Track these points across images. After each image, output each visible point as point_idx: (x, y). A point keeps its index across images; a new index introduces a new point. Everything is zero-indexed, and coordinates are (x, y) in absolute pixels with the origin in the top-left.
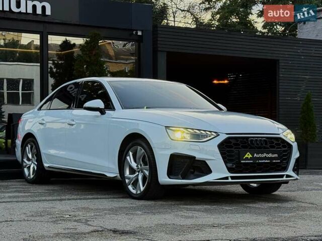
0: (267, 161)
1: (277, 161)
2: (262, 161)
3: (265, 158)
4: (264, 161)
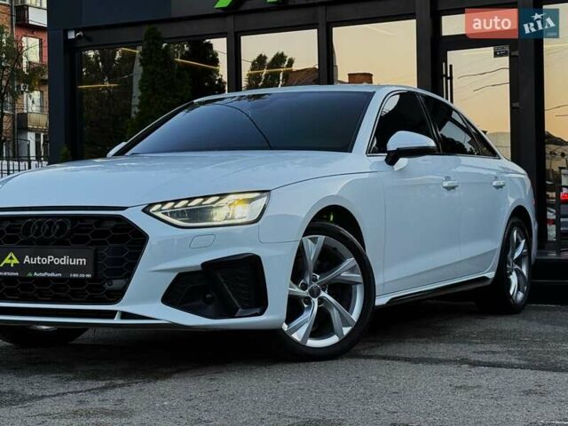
0: (52, 275)
1: (82, 276)
2: (41, 274)
3: (51, 267)
4: (45, 274)
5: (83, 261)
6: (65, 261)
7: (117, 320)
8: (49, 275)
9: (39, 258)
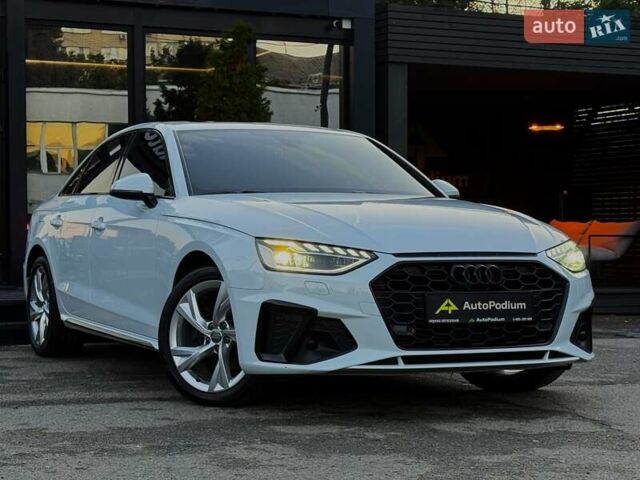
1: (524, 319)
5: (522, 305)
6: (506, 305)
7: (546, 360)
8: (492, 320)
9: (479, 304)
